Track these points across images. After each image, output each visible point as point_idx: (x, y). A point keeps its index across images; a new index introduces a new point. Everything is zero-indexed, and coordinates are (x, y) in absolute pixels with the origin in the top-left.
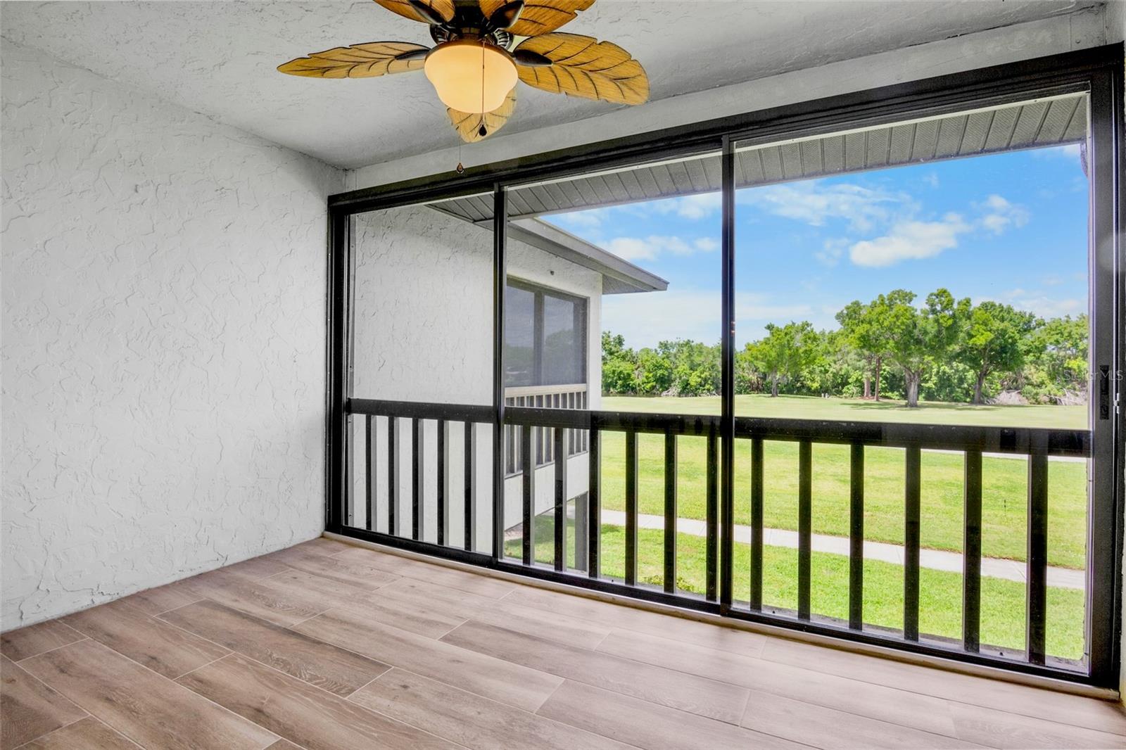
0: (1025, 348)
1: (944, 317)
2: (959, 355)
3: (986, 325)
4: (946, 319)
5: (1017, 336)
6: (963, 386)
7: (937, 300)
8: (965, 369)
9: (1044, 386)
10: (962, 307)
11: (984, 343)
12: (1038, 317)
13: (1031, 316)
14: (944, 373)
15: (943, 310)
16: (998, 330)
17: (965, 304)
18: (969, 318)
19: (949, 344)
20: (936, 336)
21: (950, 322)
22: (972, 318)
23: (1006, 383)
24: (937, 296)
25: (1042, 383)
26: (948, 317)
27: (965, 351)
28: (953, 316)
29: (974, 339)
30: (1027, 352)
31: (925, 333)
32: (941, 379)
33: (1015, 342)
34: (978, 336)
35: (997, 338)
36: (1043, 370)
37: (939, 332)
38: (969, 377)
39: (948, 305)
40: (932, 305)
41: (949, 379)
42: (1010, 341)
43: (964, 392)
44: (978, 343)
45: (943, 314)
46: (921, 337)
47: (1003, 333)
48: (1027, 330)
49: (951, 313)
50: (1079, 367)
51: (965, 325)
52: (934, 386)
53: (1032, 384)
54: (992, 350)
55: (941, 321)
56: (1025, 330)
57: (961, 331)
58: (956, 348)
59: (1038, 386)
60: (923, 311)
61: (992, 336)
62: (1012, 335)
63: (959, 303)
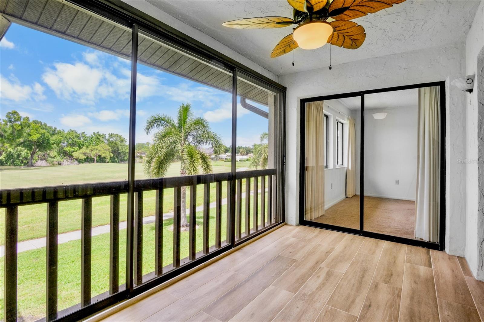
0: (53, 142)
1: (16, 125)
2: (22, 143)
3: (37, 131)
4: (17, 126)
5: (50, 137)
6: (19, 158)
7: (12, 116)
8: (21, 150)
9: (56, 158)
10: (25, 121)
11: (36, 139)
12: (58, 129)
13: (55, 128)
14: (10, 152)
15: (15, 121)
16: (41, 133)
17: (27, 120)
18: (29, 126)
19: (18, 138)
20: (11, 134)
21: (20, 128)
22: (30, 126)
23: (40, 157)
24: (12, 114)
25: (55, 156)
26: (19, 125)
27: (24, 142)
28: (21, 125)
29: (32, 137)
30: (54, 143)
31: (5, 132)
32: (8, 155)
33: (49, 139)
34: (34, 135)
35: (41, 137)
36: (55, 151)
37: (13, 132)
38: (23, 154)
39: (18, 119)
40: (9, 118)
41: (12, 155)
42: (47, 138)
43: (20, 161)
44: (34, 139)
45: (15, 123)
46: (2, 133)
47: (43, 135)
48: (54, 134)
49: (19, 123)
50: (69, 150)
51: (27, 130)
52: (4, 159)
53: (51, 157)
54: (38, 142)
55: (15, 127)
56: (53, 134)
57: (25, 132)
58: (21, 140)
59: (53, 158)
60: (4, 121)
61: (39, 136)
62: (47, 136)
63: (24, 119)
